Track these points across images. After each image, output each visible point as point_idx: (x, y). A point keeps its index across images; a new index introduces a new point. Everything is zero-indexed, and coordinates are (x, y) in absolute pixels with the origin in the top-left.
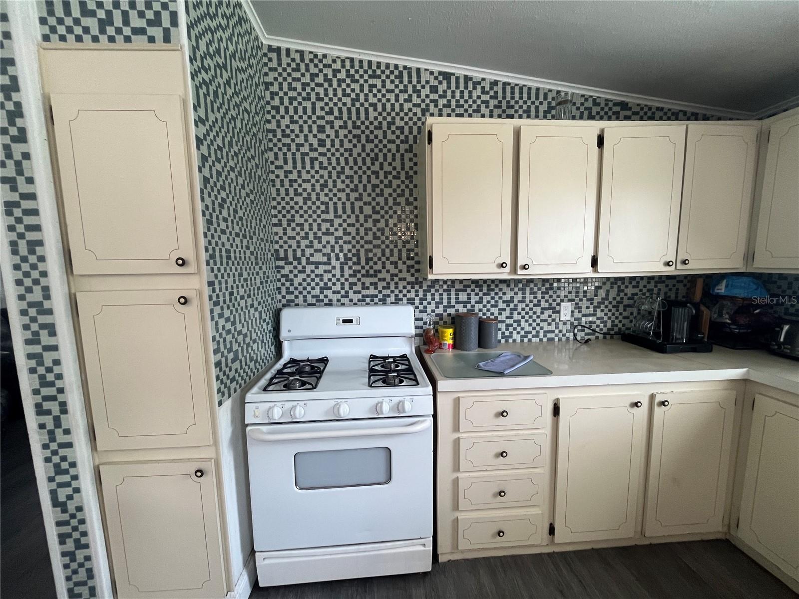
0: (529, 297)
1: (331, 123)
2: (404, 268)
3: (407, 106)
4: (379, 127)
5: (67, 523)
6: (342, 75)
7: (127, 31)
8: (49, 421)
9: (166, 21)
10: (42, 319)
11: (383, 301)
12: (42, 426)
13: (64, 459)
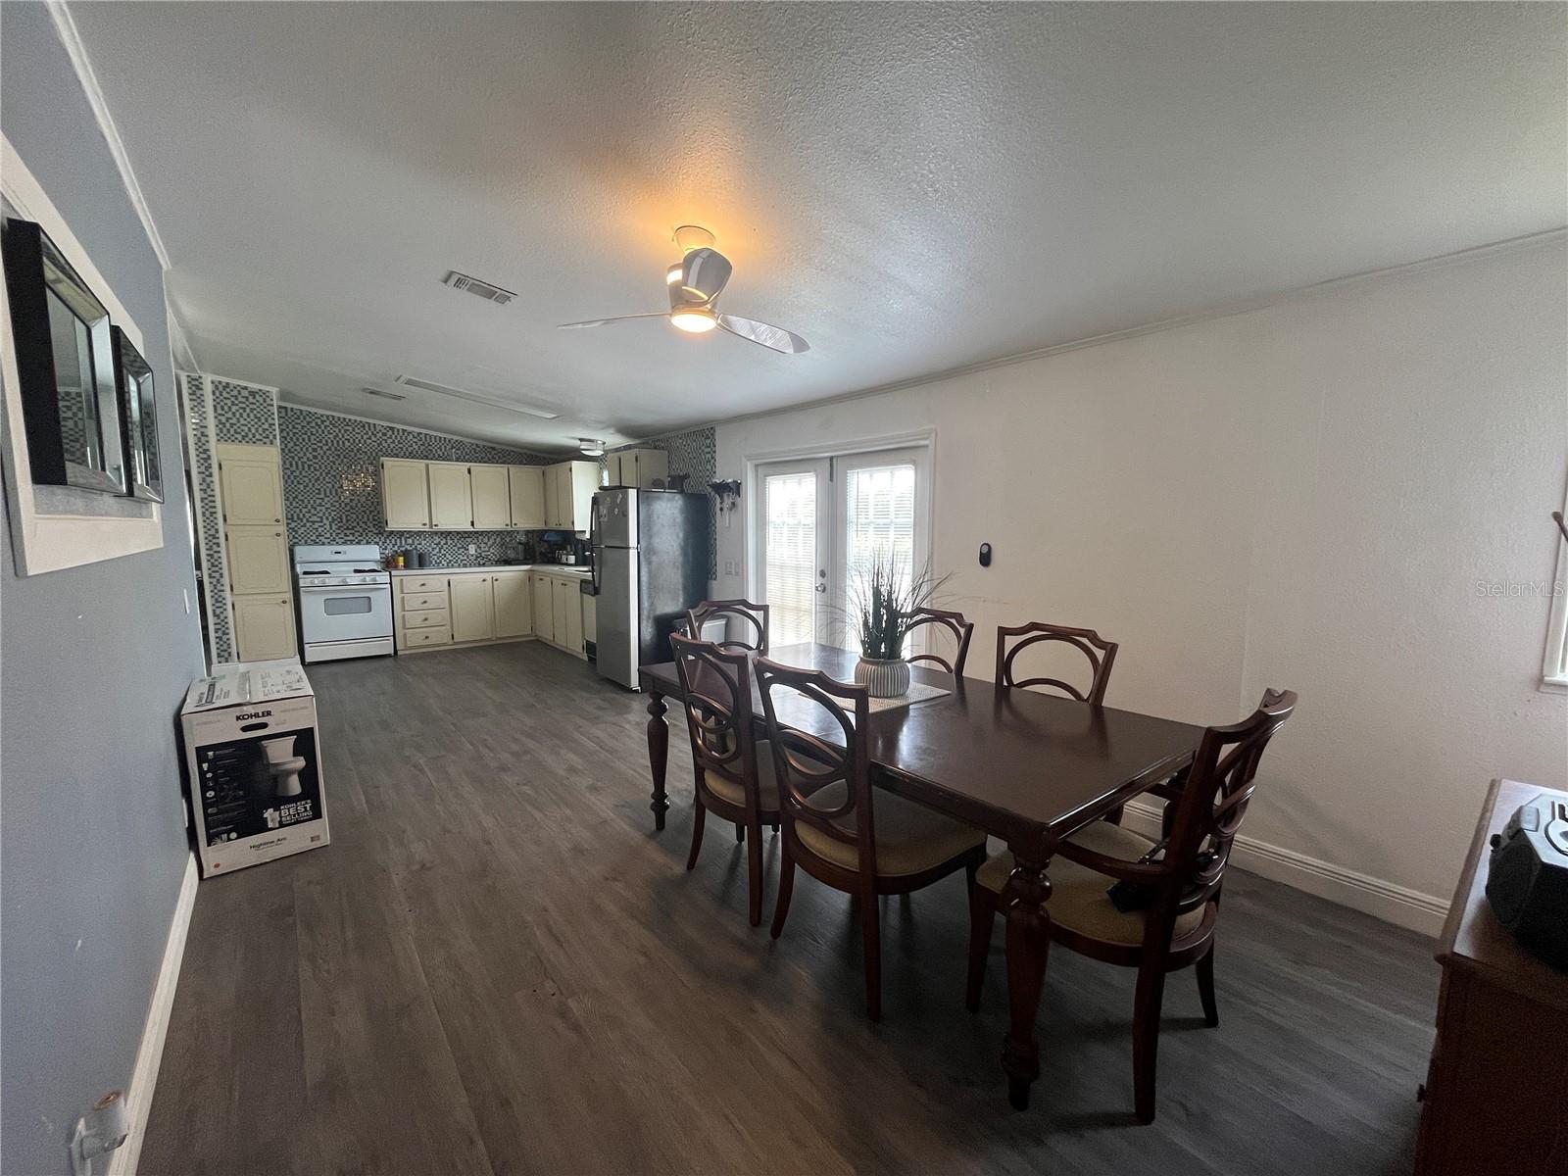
0: (450, 542)
1: (321, 448)
2: (371, 525)
3: (368, 441)
4: (352, 451)
5: (219, 624)
6: (327, 423)
7: (254, 440)
8: (214, 581)
9: (271, 437)
10: (214, 541)
11: (359, 543)
12: (211, 583)
13: (220, 596)
